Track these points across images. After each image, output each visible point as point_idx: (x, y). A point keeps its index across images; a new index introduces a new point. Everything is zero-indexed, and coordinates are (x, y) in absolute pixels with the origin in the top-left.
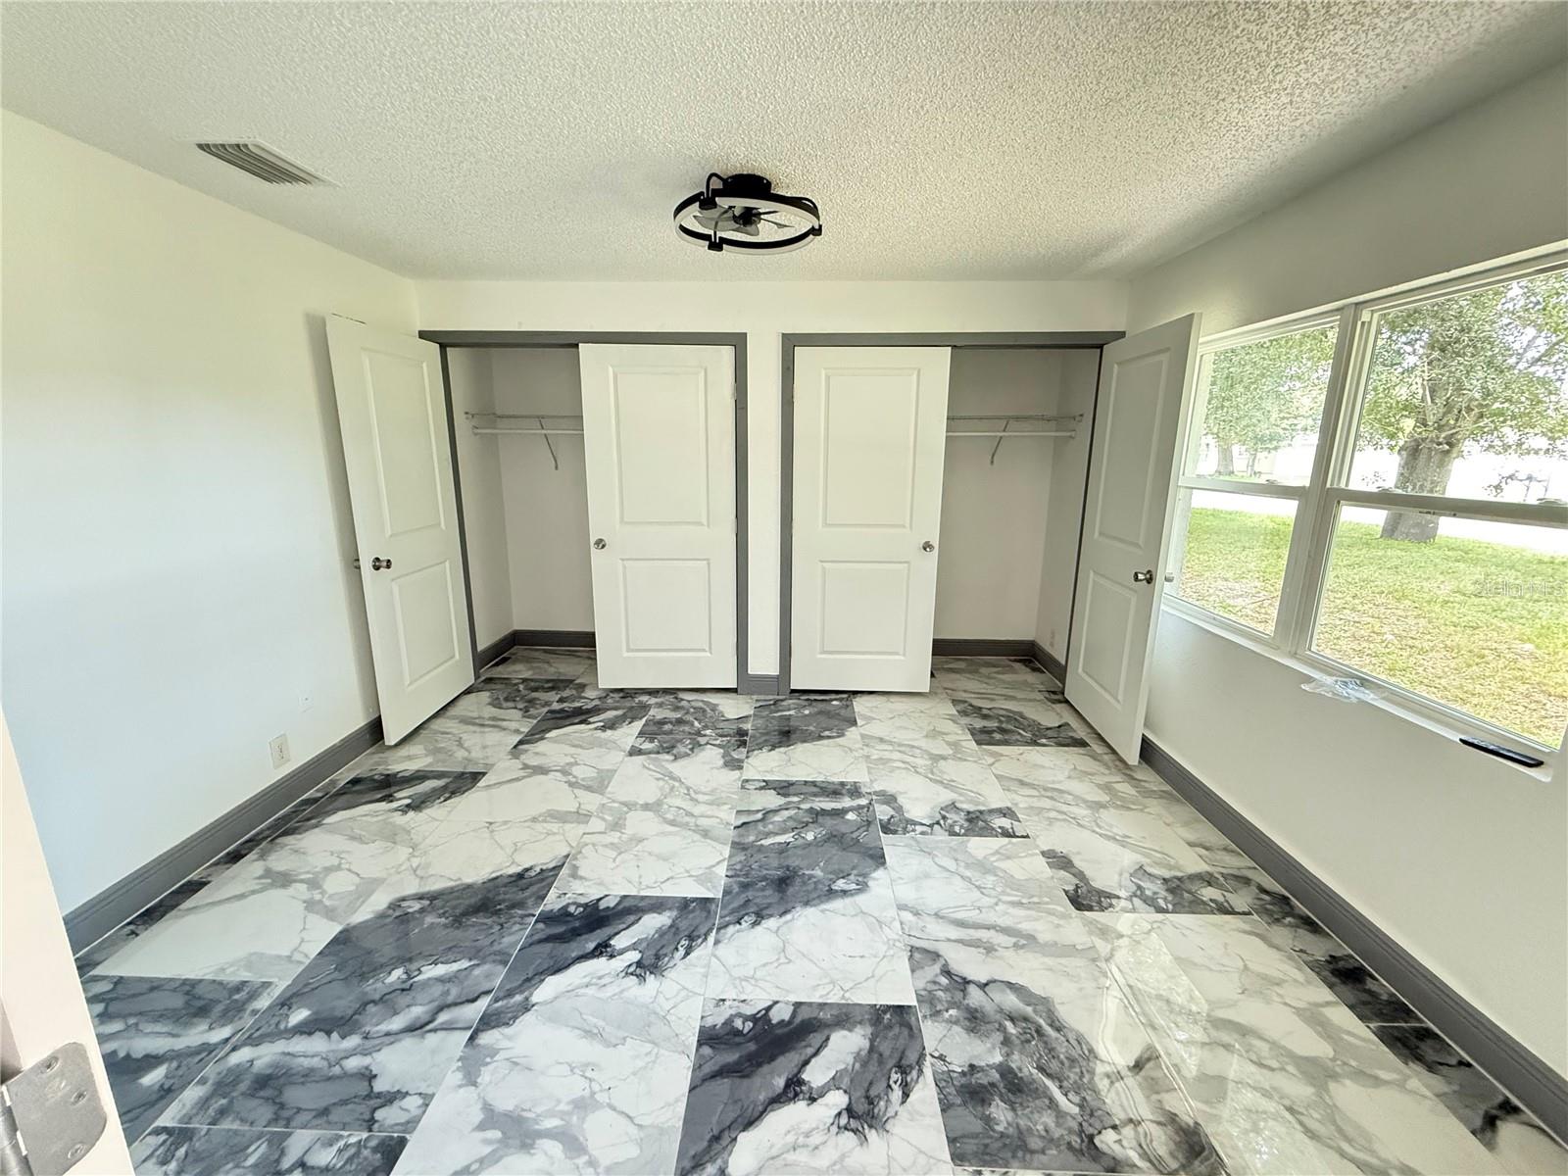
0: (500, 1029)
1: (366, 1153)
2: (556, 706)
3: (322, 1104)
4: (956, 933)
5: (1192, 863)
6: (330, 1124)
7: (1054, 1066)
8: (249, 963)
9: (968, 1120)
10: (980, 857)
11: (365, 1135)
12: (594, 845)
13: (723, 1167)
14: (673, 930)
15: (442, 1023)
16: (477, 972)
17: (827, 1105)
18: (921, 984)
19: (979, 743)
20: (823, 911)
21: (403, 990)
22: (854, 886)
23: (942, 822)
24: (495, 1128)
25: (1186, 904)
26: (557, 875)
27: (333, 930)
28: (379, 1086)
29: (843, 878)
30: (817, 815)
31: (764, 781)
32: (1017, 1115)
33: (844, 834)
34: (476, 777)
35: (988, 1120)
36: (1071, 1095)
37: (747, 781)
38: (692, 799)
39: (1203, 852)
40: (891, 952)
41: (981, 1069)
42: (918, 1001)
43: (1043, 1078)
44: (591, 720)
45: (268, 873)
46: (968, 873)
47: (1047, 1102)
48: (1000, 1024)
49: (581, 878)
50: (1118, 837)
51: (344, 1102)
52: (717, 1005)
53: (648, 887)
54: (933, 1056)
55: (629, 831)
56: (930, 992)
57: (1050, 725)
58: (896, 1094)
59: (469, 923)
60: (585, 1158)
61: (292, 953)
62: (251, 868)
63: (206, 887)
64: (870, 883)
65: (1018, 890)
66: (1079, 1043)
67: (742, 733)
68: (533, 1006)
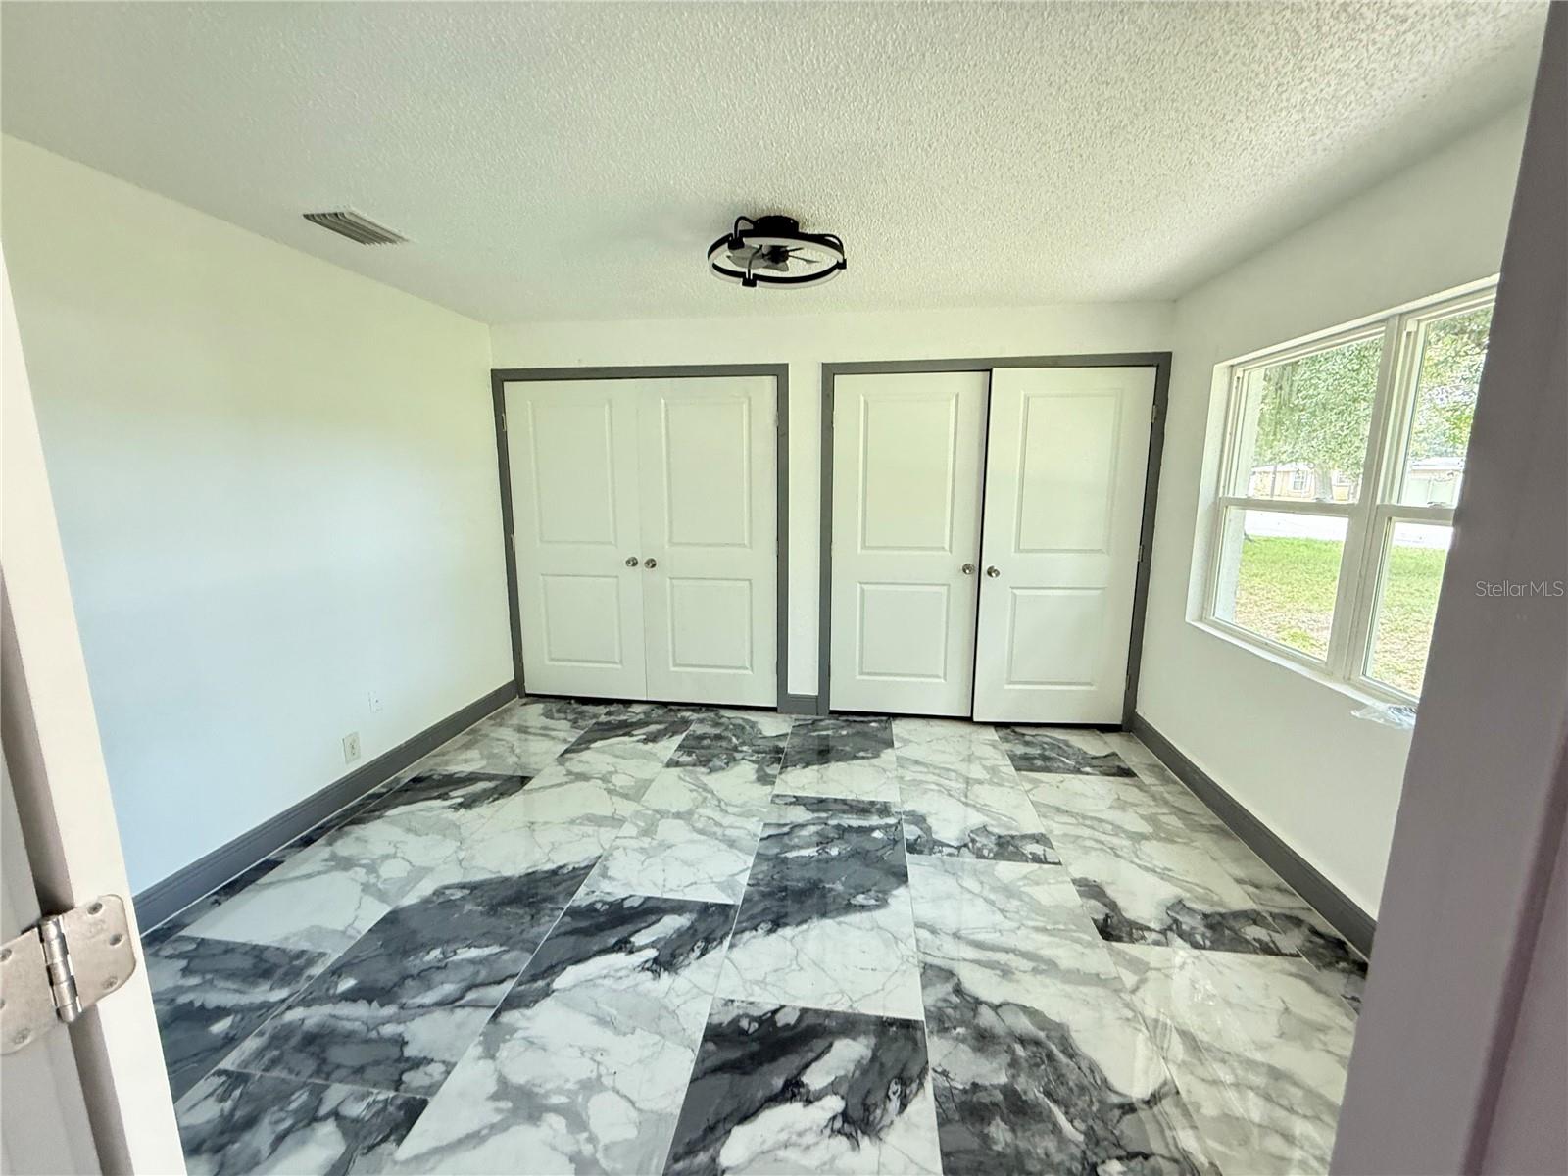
0: (521, 1010)
1: (391, 1109)
2: (603, 719)
3: (356, 1063)
4: (971, 953)
5: (1237, 899)
6: (364, 1082)
7: (1062, 1092)
8: (309, 933)
9: (965, 1137)
10: (1006, 882)
11: (392, 1094)
12: (625, 849)
13: (715, 1155)
14: (691, 932)
15: (472, 1000)
16: (506, 957)
17: (823, 1109)
18: (930, 1001)
19: (1018, 769)
20: (839, 923)
21: (438, 968)
22: (873, 902)
23: (970, 845)
24: (507, 1099)
25: (1226, 941)
26: (587, 874)
27: (384, 910)
28: (409, 1052)
29: (863, 893)
30: (843, 831)
31: (794, 797)
32: (1016, 1137)
33: (868, 851)
34: (524, 780)
35: (986, 1139)
36: (1077, 1123)
37: (778, 796)
38: (722, 810)
39: (1251, 889)
40: (904, 968)
41: (985, 1088)
42: (926, 1017)
43: (1048, 1102)
44: (635, 733)
45: (334, 857)
46: (992, 896)
47: (1050, 1127)
48: (1009, 1046)
49: (609, 878)
50: (1157, 870)
51: (377, 1063)
52: (726, 1004)
53: (672, 890)
54: (935, 1071)
55: (658, 837)
56: (939, 1009)
57: (1097, 754)
58: (894, 1104)
59: (504, 912)
60: (585, 1135)
61: (346, 928)
62: (319, 851)
63: (280, 867)
64: (889, 900)
65: (1044, 916)
66: (1092, 1071)
67: (779, 750)
68: (553, 991)
